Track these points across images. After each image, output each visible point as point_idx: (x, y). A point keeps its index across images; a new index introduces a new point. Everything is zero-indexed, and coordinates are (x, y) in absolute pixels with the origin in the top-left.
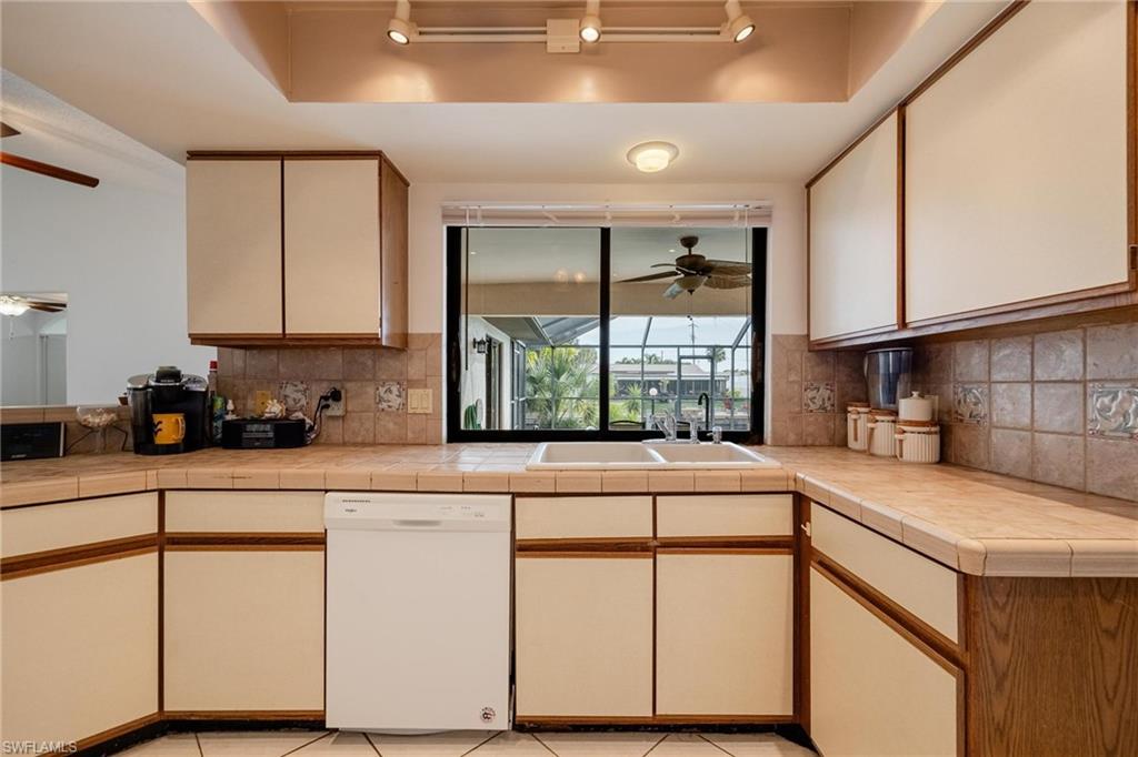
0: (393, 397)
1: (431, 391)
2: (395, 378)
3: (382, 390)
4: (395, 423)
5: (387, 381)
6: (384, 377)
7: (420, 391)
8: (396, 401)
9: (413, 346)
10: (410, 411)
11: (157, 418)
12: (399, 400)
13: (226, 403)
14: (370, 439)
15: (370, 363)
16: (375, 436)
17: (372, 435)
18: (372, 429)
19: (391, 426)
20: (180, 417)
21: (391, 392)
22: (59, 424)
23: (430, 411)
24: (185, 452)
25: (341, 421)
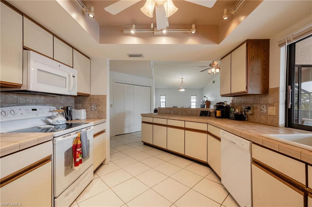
0: (264, 109)
1: (275, 107)
2: (265, 103)
3: (262, 107)
4: (265, 118)
5: (263, 104)
6: (262, 103)
7: (271, 108)
8: (265, 111)
9: (270, 93)
10: (269, 114)
11: (217, 111)
12: (266, 110)
13: (232, 109)
14: (259, 122)
15: (259, 99)
16: (260, 121)
17: (259, 120)
18: (259, 119)
19: (264, 118)
20: (220, 111)
21: (264, 108)
22: (208, 111)
23: (275, 114)
24: (221, 118)
25: (252, 116)
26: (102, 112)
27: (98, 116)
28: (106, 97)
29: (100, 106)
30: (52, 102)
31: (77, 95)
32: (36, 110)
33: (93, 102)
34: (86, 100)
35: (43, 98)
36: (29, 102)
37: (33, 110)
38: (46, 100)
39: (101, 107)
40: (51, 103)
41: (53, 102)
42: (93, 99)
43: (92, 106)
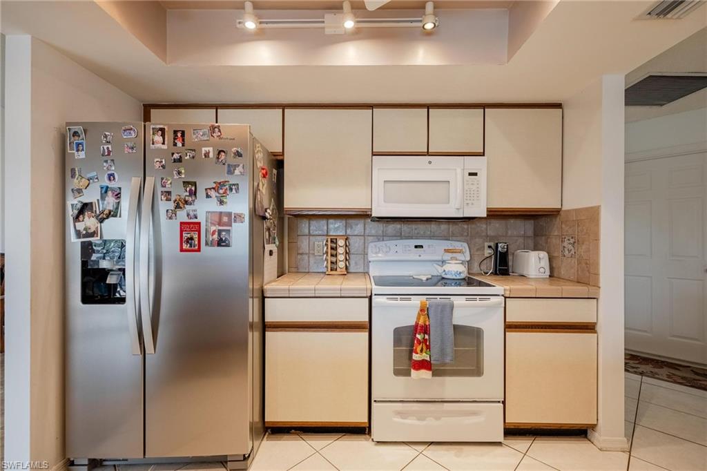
26: (587, 264)
27: (578, 274)
28: (598, 214)
29: (583, 244)
30: (466, 234)
31: (485, 216)
32: (422, 247)
33: (567, 231)
34: (554, 224)
35: (444, 227)
36: (418, 233)
37: (416, 247)
38: (451, 230)
39: (584, 247)
40: (462, 235)
41: (468, 233)
42: (566, 221)
43: (565, 244)
